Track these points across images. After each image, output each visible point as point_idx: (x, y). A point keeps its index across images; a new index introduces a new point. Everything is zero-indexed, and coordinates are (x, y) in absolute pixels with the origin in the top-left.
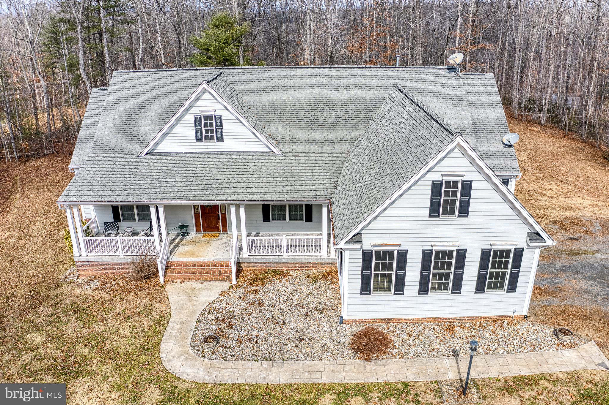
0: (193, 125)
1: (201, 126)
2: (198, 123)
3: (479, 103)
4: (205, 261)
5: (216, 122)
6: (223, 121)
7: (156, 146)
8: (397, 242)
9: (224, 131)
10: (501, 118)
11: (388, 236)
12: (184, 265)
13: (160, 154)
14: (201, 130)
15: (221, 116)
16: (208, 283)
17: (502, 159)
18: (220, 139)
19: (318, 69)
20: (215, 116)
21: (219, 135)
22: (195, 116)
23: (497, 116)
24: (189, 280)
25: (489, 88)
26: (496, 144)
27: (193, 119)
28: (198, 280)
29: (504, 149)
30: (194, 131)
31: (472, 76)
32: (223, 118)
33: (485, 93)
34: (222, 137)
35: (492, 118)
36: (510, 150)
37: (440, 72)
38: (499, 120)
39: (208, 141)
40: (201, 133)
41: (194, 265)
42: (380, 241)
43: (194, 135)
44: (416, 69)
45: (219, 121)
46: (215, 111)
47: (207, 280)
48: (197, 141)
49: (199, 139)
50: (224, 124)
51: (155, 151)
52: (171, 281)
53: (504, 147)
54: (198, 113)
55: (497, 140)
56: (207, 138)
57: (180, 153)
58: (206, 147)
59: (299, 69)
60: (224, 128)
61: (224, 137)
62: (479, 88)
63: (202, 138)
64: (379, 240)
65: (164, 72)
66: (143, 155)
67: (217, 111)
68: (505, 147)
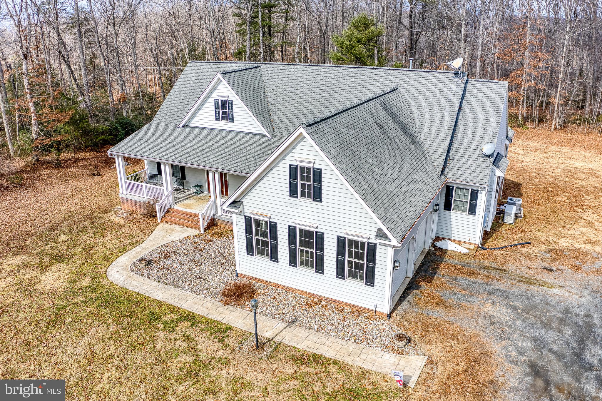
0: (214, 107)
1: (219, 108)
2: (217, 105)
3: (478, 110)
4: (194, 212)
5: (229, 106)
6: (234, 106)
7: (190, 119)
8: (269, 214)
9: (234, 114)
10: (494, 127)
11: (261, 207)
12: (179, 212)
13: (192, 127)
14: (219, 112)
15: (232, 101)
16: (186, 228)
17: (474, 168)
18: (232, 120)
19: (335, 68)
20: (228, 101)
21: (231, 117)
22: (215, 100)
23: (490, 125)
24: (176, 224)
25: (496, 96)
26: (475, 153)
27: (214, 102)
28: (181, 225)
29: (482, 159)
30: (214, 112)
31: (483, 83)
32: (234, 103)
33: (489, 101)
34: (233, 119)
35: (484, 126)
36: (487, 161)
37: (445, 76)
38: (491, 129)
39: (223, 121)
40: (219, 114)
41: (185, 214)
42: (256, 211)
43: (214, 114)
44: (422, 73)
45: (230, 105)
46: (228, 97)
47: (186, 226)
48: (216, 120)
49: (217, 119)
50: (234, 108)
51: (191, 125)
52: (165, 222)
53: (482, 156)
54: (217, 97)
55: (478, 149)
56: (223, 119)
57: (205, 128)
58: (222, 125)
59: (319, 67)
60: (234, 111)
61: (234, 119)
62: (485, 95)
63: (219, 118)
64: (255, 209)
65: (221, 64)
66: (181, 127)
67: (230, 97)
68: (484, 157)
